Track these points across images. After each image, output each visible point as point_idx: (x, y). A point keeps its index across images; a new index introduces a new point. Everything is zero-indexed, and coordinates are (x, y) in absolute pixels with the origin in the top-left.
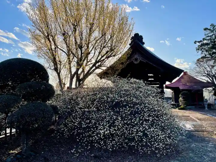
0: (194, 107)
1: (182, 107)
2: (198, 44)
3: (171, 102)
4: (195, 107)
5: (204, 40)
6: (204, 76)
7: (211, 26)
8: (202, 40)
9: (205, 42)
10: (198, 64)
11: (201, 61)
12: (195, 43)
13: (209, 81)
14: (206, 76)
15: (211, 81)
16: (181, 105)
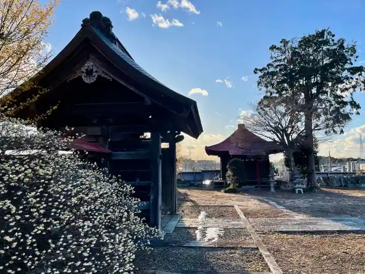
0: (254, 187)
1: (231, 187)
2: (260, 74)
3: (218, 179)
4: (256, 187)
5: (269, 68)
6: (268, 131)
7: (281, 42)
8: (266, 67)
9: (271, 69)
10: (260, 110)
11: (266, 106)
12: (255, 73)
13: (277, 139)
14: (273, 131)
15: (280, 139)
16: (230, 184)
